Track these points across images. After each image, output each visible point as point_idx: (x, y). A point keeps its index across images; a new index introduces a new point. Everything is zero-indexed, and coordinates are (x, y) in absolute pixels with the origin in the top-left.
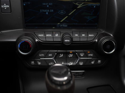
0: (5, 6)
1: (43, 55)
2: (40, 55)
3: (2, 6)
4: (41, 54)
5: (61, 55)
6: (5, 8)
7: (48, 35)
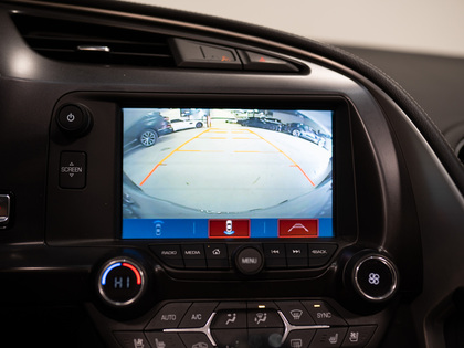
0: (72, 170)
1: (172, 317)
2: (164, 318)
3: (64, 169)
4: (166, 314)
5: (231, 318)
6: (72, 175)
7: (189, 252)
